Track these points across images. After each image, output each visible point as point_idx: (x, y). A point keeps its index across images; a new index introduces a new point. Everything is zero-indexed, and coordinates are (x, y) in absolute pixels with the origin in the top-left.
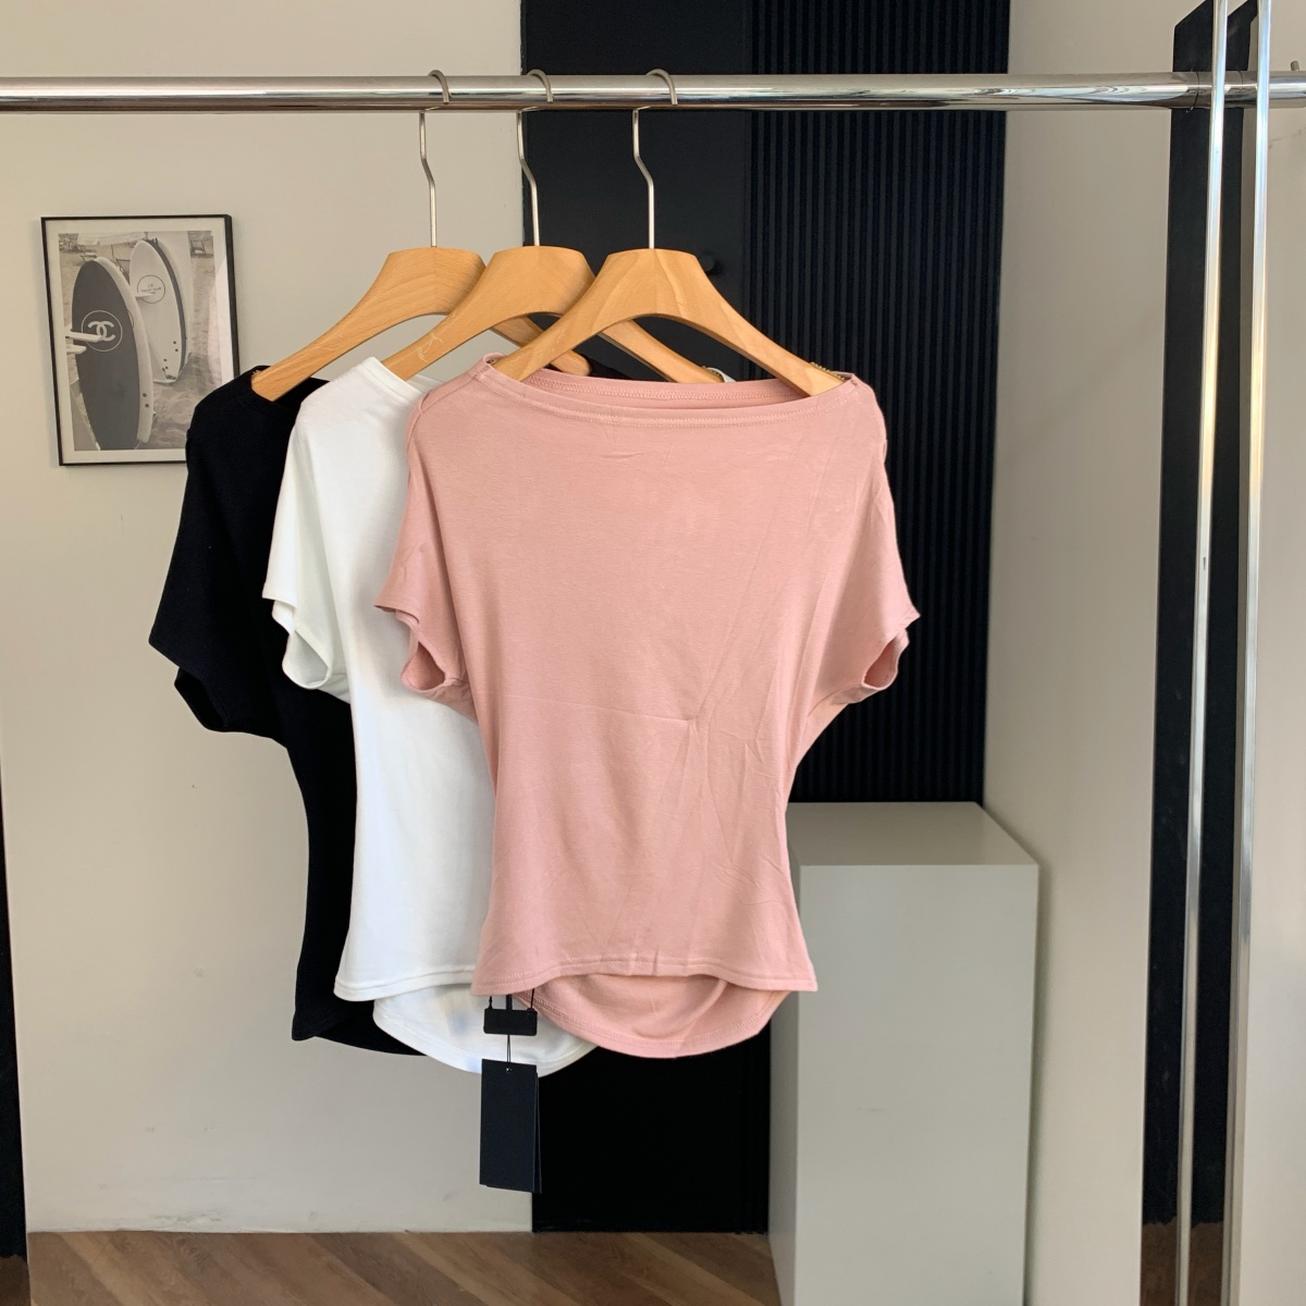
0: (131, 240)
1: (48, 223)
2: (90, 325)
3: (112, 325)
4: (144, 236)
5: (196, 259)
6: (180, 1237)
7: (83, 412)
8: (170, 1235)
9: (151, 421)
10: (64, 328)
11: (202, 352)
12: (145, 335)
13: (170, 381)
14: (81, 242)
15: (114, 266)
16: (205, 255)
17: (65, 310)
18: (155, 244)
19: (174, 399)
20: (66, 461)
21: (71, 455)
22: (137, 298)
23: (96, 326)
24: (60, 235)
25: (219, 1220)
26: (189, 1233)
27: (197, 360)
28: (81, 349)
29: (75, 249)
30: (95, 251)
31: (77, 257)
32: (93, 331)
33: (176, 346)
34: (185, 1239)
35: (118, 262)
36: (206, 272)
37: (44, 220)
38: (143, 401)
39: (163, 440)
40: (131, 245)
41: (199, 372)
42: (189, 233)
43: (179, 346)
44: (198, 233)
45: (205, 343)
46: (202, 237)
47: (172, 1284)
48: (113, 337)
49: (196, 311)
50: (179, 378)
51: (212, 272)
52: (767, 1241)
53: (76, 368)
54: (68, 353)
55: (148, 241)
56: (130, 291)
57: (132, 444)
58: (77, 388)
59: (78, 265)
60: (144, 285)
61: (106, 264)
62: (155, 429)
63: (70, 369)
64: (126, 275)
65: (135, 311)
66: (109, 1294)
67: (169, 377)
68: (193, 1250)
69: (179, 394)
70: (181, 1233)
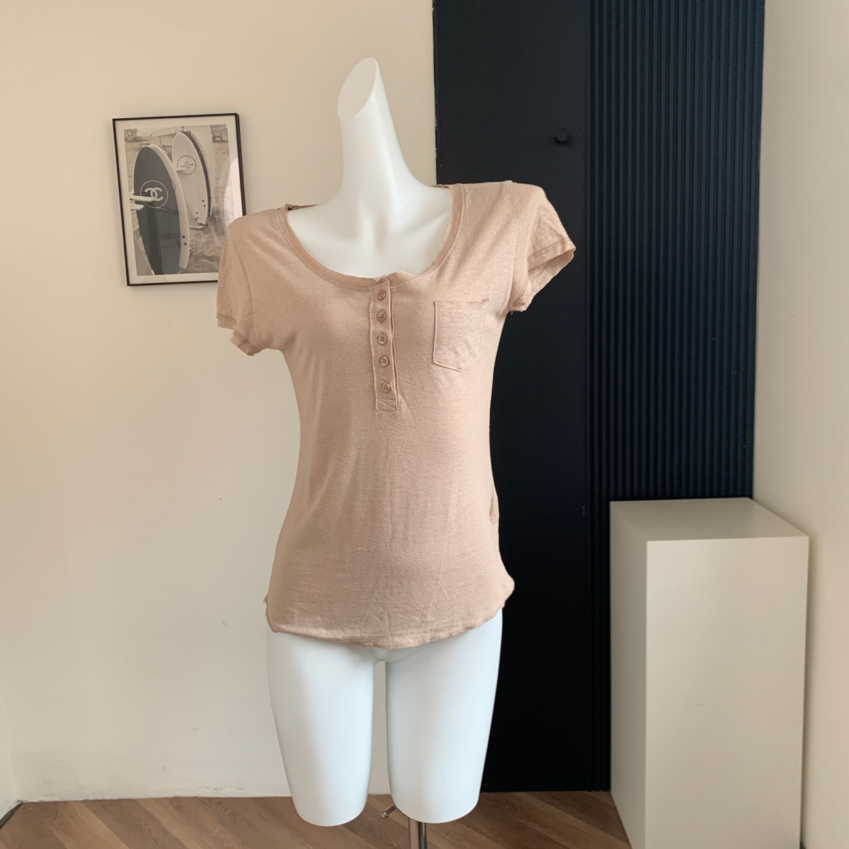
0: (173, 132)
1: (117, 123)
2: (146, 191)
3: (161, 190)
4: (181, 129)
5: (216, 144)
6: (217, 801)
7: (143, 249)
8: (210, 798)
9: (188, 255)
10: (128, 193)
11: (221, 207)
12: (184, 198)
13: (200, 227)
14: (138, 135)
15: (161, 150)
16: (222, 141)
17: (129, 181)
18: (188, 134)
19: (203, 240)
20: (131, 283)
21: (135, 279)
22: (178, 172)
23: (150, 191)
24: (126, 131)
25: (242, 789)
26: (222, 798)
27: (218, 212)
28: (142, 206)
29: (136, 140)
30: (149, 141)
31: (137, 145)
32: (148, 194)
33: (203, 203)
34: (220, 802)
35: (164, 147)
36: (224, 153)
37: (114, 120)
38: (183, 241)
39: (199, 267)
40: (173, 136)
41: (221, 221)
42: (212, 127)
43: (206, 203)
44: (217, 126)
45: (223, 201)
46: (219, 130)
47: (216, 831)
48: (162, 198)
49: (217, 179)
50: (207, 225)
51: (227, 153)
52: (611, 796)
53: (137, 221)
54: (132, 210)
55: (184, 133)
56: (173, 167)
57: (175, 270)
58: (138, 233)
59: (138, 150)
60: (182, 162)
61: (156, 149)
62: (192, 260)
63: (133, 221)
64: (170, 155)
65: (176, 179)
66: (176, 840)
67: (201, 224)
68: (226, 810)
69: (207, 236)
70: (217, 798)
